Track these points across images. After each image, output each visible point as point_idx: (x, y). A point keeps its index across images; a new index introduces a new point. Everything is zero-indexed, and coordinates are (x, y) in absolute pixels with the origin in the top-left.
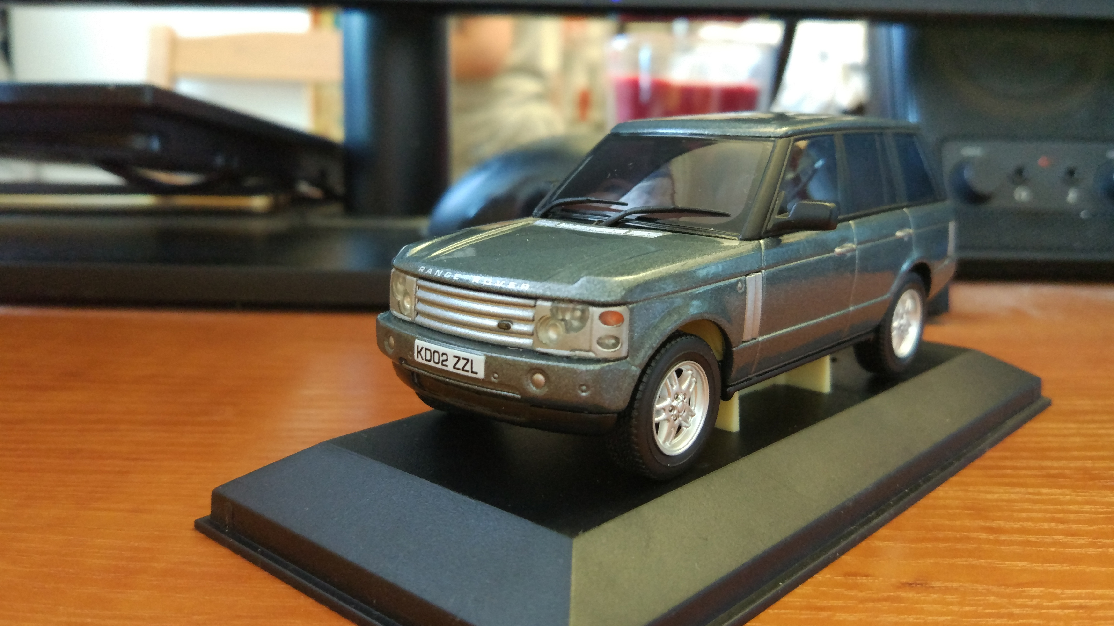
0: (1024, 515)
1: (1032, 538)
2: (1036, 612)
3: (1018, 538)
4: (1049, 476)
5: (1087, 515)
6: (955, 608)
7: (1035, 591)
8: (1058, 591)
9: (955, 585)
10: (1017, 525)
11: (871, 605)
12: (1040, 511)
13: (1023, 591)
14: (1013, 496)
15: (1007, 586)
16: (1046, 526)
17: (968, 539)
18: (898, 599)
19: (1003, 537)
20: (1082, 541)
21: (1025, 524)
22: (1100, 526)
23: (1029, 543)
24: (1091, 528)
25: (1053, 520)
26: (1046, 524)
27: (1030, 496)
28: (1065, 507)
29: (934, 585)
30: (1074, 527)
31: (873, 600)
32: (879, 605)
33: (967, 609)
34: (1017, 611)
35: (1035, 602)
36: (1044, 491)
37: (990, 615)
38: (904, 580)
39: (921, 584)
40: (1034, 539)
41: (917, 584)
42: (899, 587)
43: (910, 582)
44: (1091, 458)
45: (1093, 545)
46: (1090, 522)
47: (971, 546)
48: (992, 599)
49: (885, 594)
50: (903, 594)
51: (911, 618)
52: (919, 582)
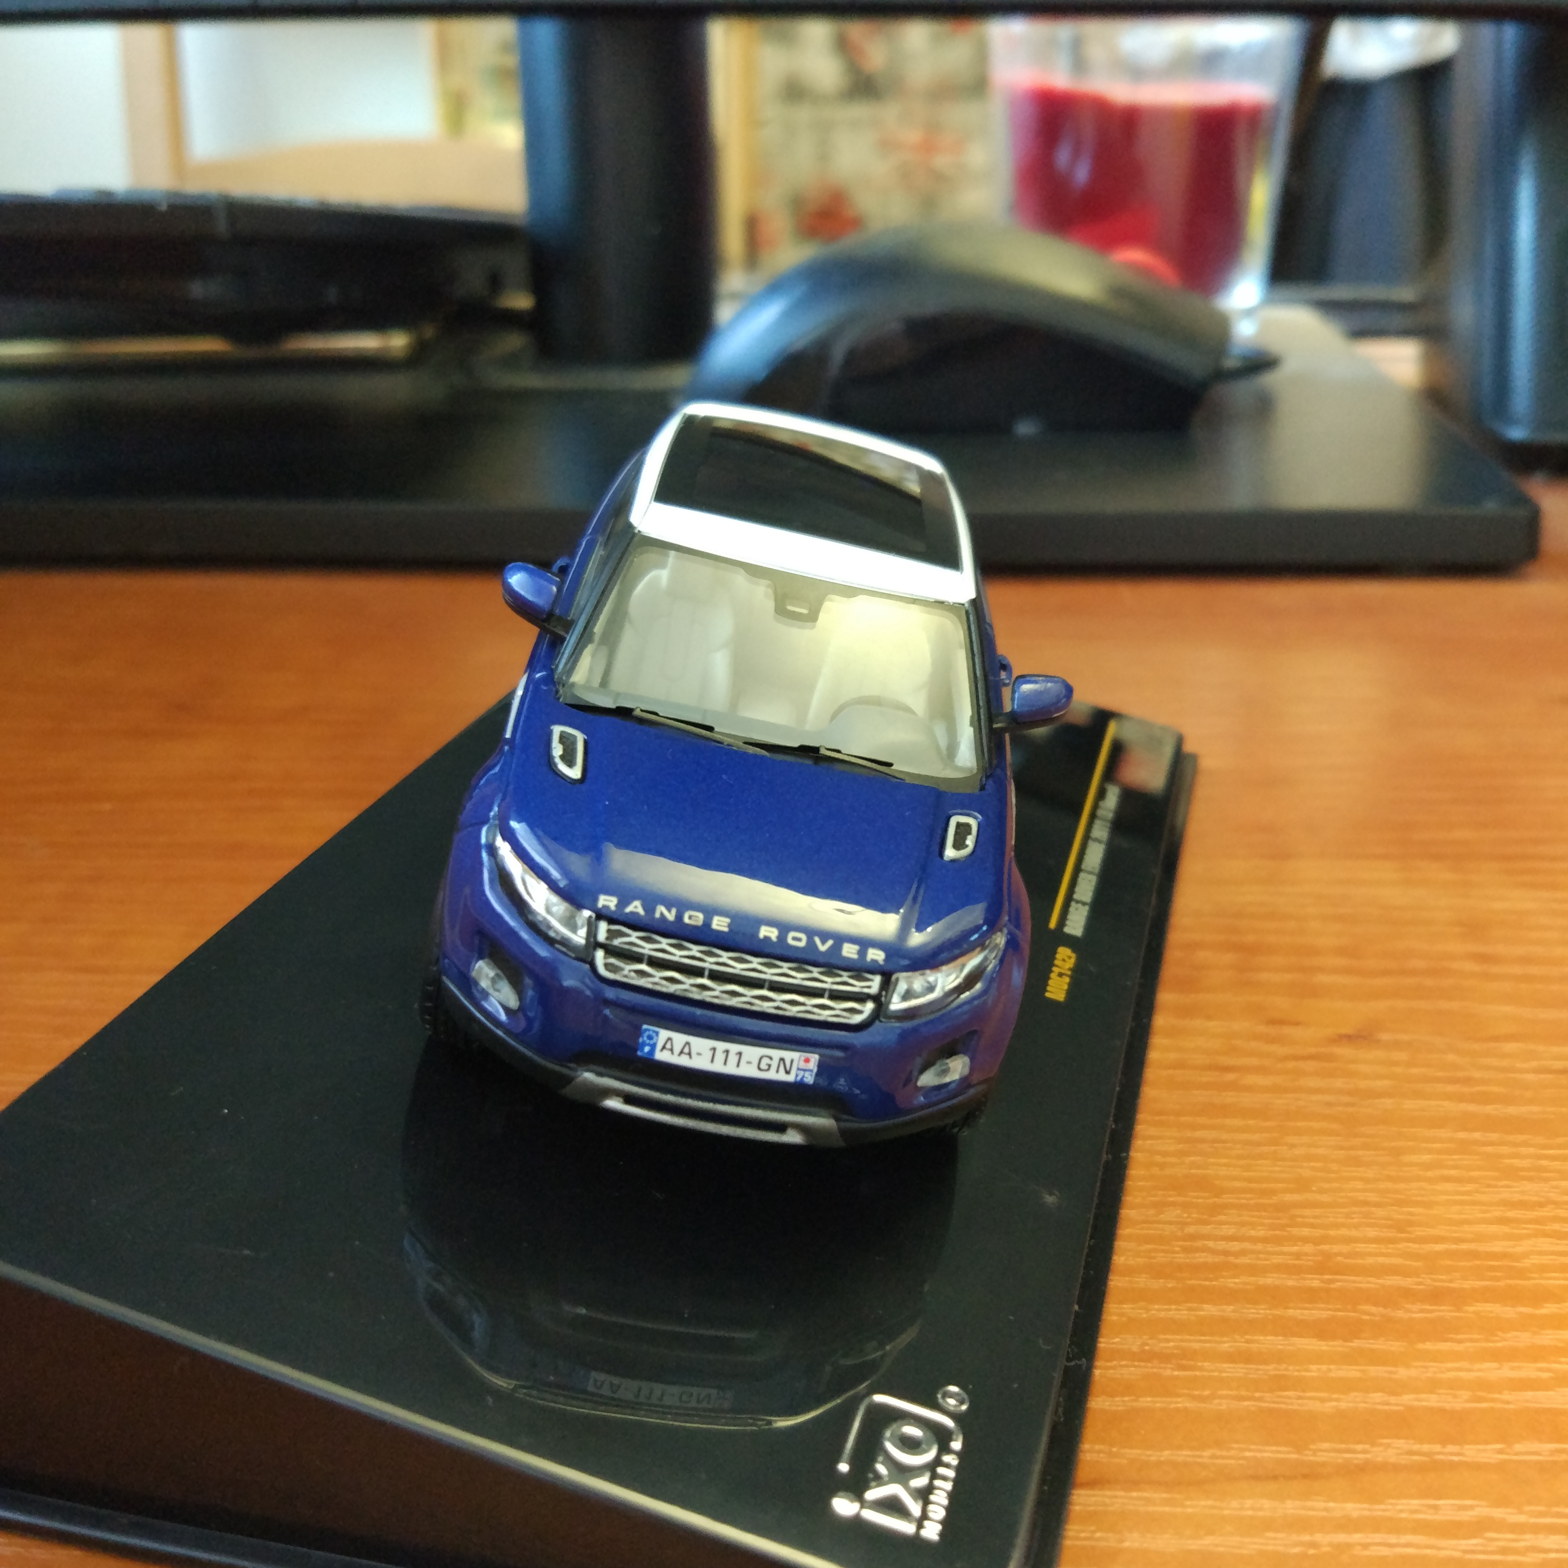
0: (1536, 935)
1: (1534, 970)
2: (1501, 1076)
3: (1517, 970)
6: (1398, 1070)
7: (1511, 1047)
8: (1541, 1048)
9: (1407, 1037)
10: (1520, 951)
11: (1291, 1065)
12: (1560, 928)
13: (1493, 1048)
14: (1530, 905)
16: (1559, 952)
17: (1447, 971)
18: (1329, 1057)
19: (1495, 969)
21: (1532, 949)
23: (1527, 978)
26: (1560, 949)
29: (1381, 1039)
31: (1296, 1058)
32: (1302, 1064)
33: (1415, 1070)
34: (1477, 1074)
35: (1505, 1063)
37: (1438, 1080)
38: (1343, 1031)
39: (1364, 1037)
40: (1536, 972)
41: (1358, 1037)
42: (1334, 1041)
43: (1350, 1034)
47: (1445, 983)
48: (1451, 1057)
49: (1313, 1050)
50: (1337, 1051)
51: (1339, 1083)
52: (1361, 1034)
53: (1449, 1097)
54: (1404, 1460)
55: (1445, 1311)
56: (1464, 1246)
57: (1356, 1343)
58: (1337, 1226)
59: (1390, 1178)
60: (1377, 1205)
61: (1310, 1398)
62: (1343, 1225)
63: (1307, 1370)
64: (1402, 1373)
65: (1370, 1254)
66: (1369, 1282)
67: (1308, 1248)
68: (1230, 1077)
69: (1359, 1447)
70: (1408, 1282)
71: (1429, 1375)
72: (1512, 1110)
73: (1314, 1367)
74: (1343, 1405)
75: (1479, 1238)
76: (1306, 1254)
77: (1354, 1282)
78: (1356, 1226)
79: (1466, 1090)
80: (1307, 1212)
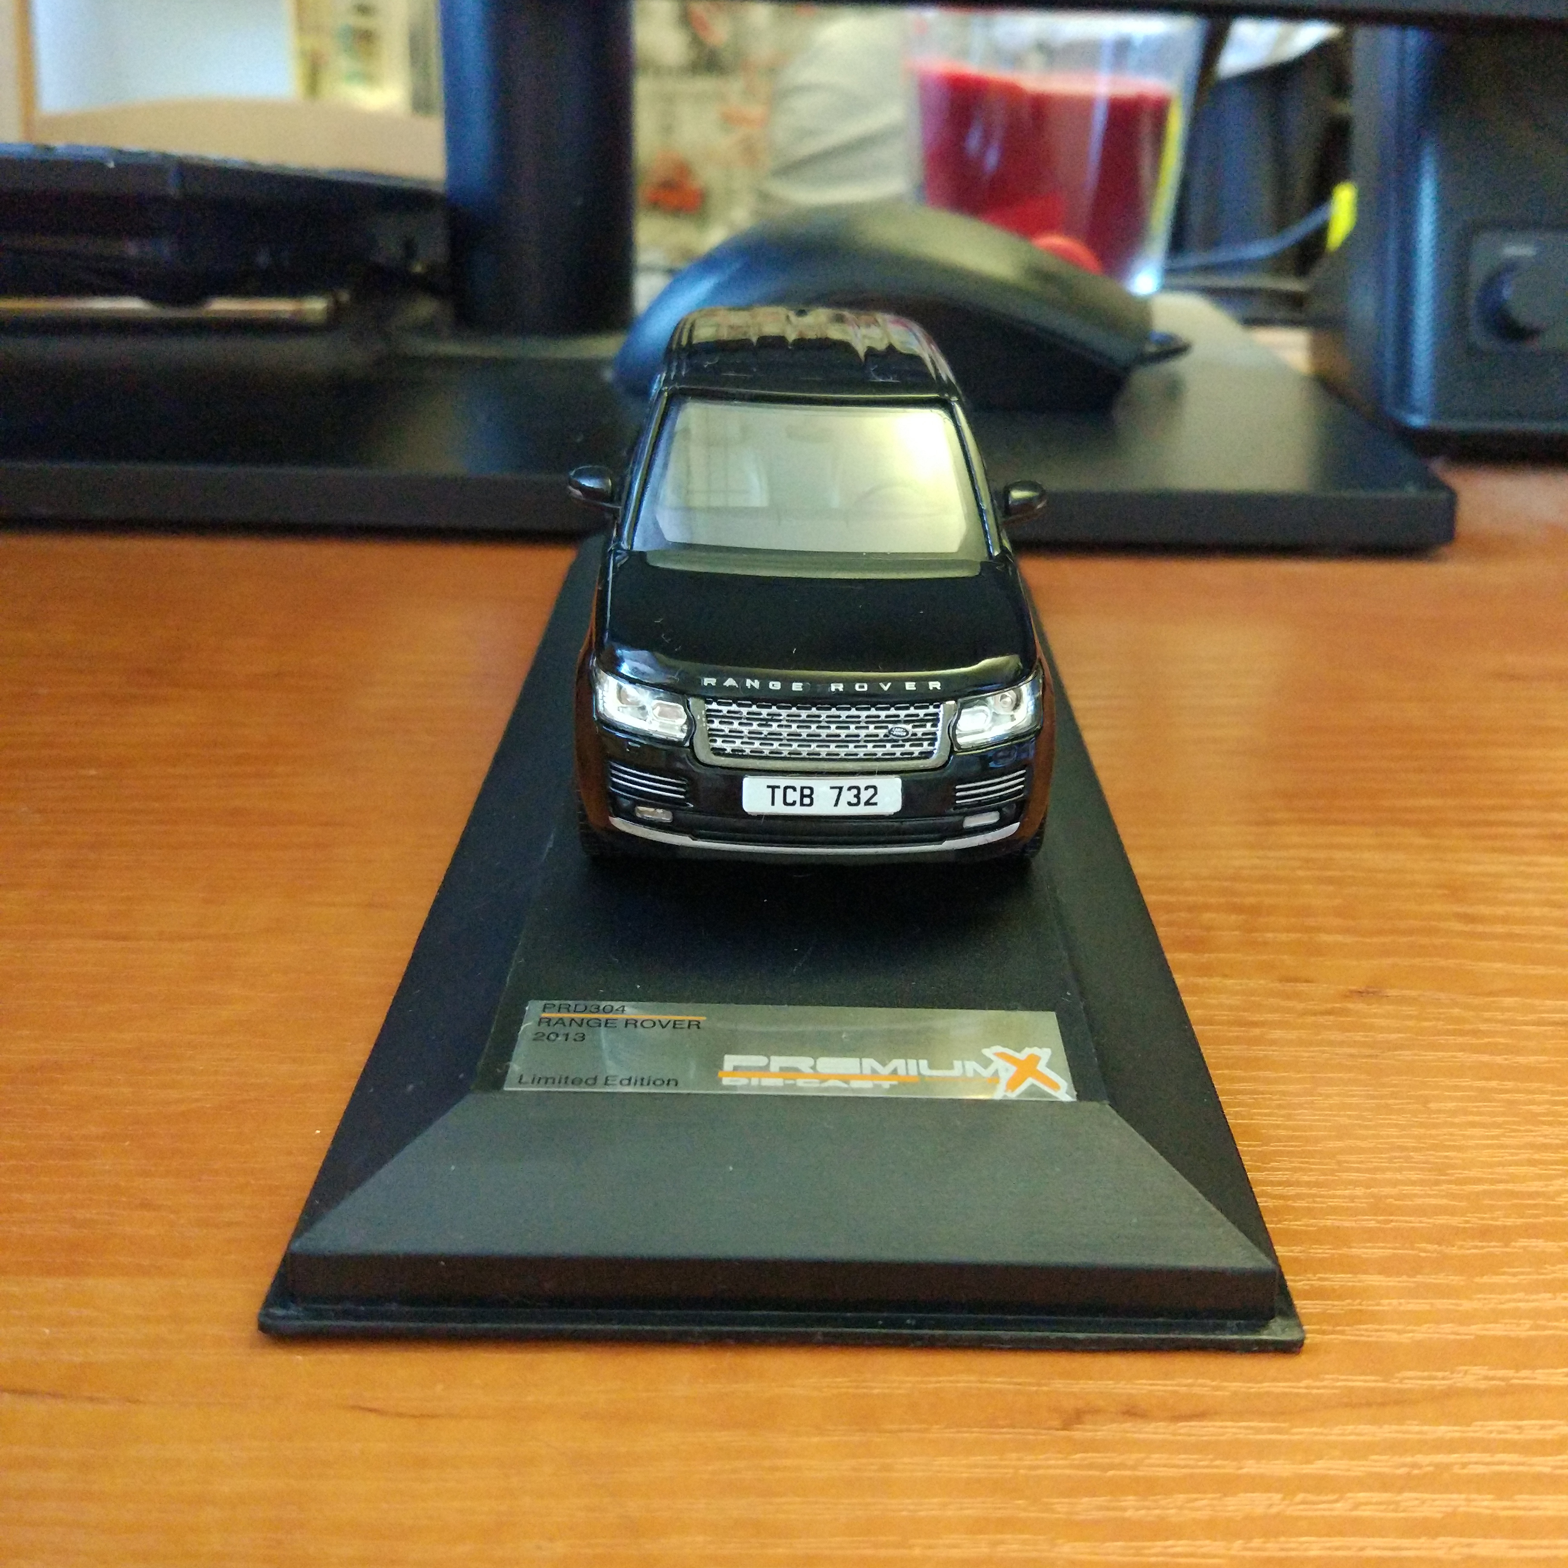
1: (1517, 929)
2: (1506, 1028)
3: (1500, 929)
6: (1411, 1023)
7: (1509, 1001)
8: (1537, 1002)
9: (1413, 993)
10: (1500, 911)
11: (1310, 1019)
12: (1533, 890)
13: (1494, 1002)
14: (1503, 868)
15: (1477, 995)
16: (1537, 911)
17: (1438, 930)
18: (1344, 1012)
19: (1480, 928)
23: (1510, 936)
25: (1547, 903)
29: (1389, 995)
31: (1315, 1014)
32: (1321, 1019)
33: (1426, 1024)
34: (1483, 1027)
35: (1507, 1015)
36: (1546, 859)
37: (1449, 1033)
38: (1353, 988)
39: (1373, 993)
41: (1368, 993)
42: (1346, 996)
43: (1360, 990)
47: (1438, 941)
48: (1456, 1011)
49: (1329, 1006)
50: (1350, 1006)
51: (1359, 1037)
52: (1371, 990)
53: (1462, 1048)
54: (1483, 1385)
55: (1494, 1247)
56: (1501, 1187)
57: (1419, 1278)
58: (1383, 1170)
59: (1422, 1125)
60: (1415, 1149)
61: (1386, 1330)
62: (1388, 1169)
63: (1378, 1305)
64: (1466, 1305)
65: (1415, 1195)
66: (1421, 1222)
67: (1359, 1191)
68: (1257, 1031)
69: (1440, 1374)
70: (1456, 1221)
71: (1491, 1306)
72: (1521, 1060)
73: (1385, 1302)
74: (1419, 1336)
75: (1513, 1179)
76: (1358, 1197)
77: (1406, 1222)
78: (1400, 1170)
79: (1475, 1041)
80: (1353, 1158)
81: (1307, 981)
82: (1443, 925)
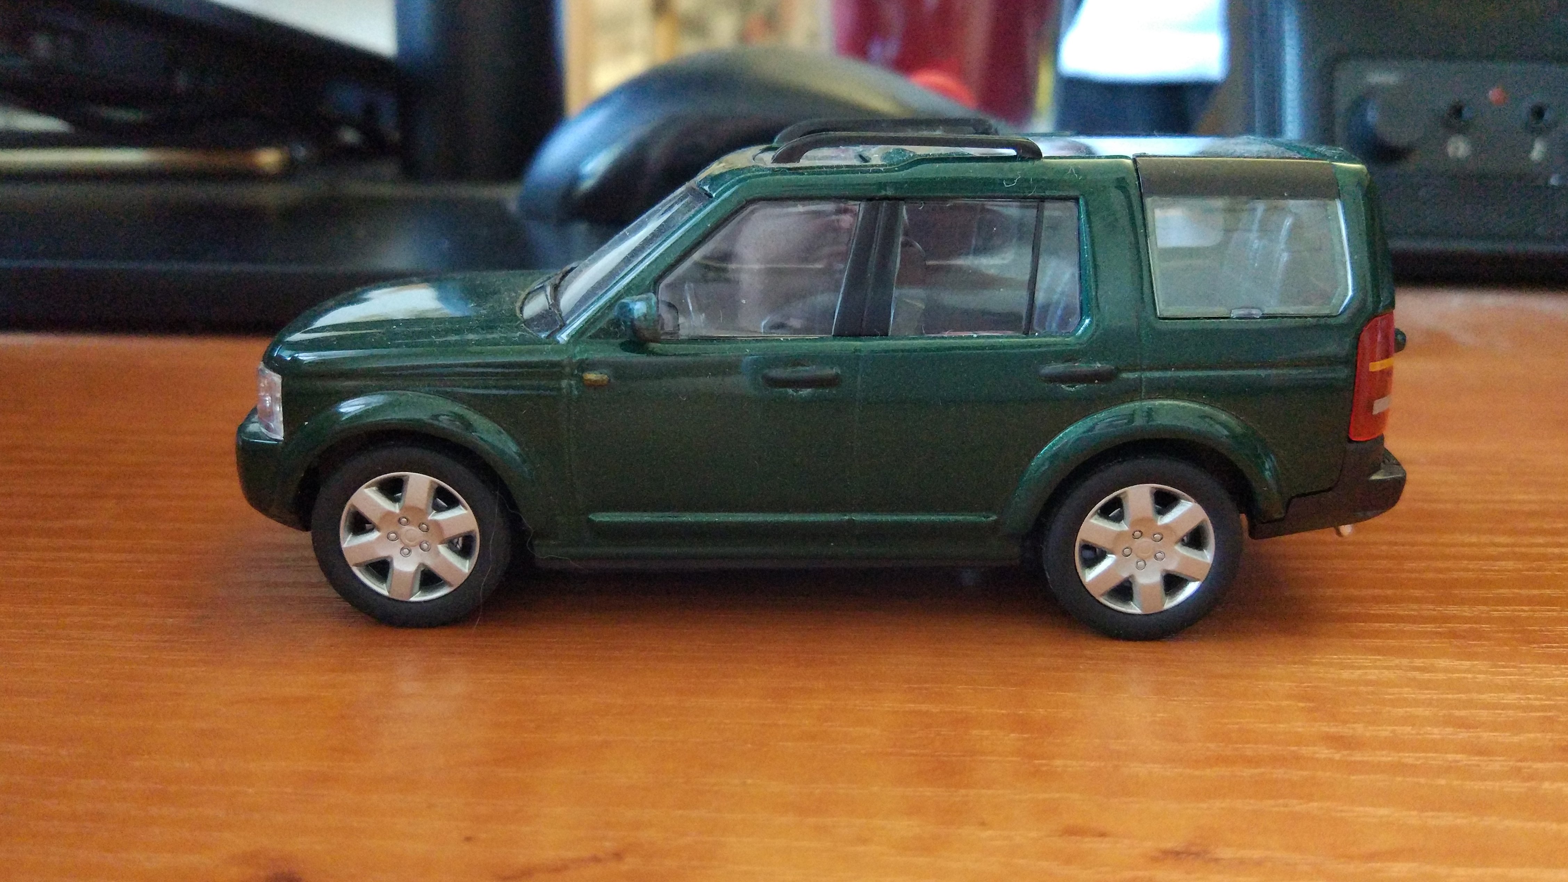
0: (1401, 711)
1: (1409, 758)
3: (1386, 757)
4: (1454, 635)
5: (1511, 713)
7: (1400, 868)
12: (1429, 703)
14: (1387, 675)
16: (1436, 733)
17: (1297, 759)
19: (1358, 756)
20: (1497, 764)
21: (1399, 729)
22: (1532, 735)
23: (1401, 768)
24: (1516, 739)
25: (1449, 721)
26: (1436, 731)
27: (1417, 674)
28: (1475, 696)
29: (1220, 856)
30: (1486, 736)
36: (1443, 663)
38: (1169, 845)
39: (1198, 854)
40: (1410, 761)
44: (1530, 601)
45: (1516, 773)
46: (1515, 726)
50: (1161, 875)
52: (1194, 849)
81: (1103, 835)
82: (1305, 751)
